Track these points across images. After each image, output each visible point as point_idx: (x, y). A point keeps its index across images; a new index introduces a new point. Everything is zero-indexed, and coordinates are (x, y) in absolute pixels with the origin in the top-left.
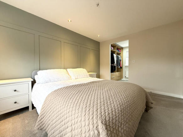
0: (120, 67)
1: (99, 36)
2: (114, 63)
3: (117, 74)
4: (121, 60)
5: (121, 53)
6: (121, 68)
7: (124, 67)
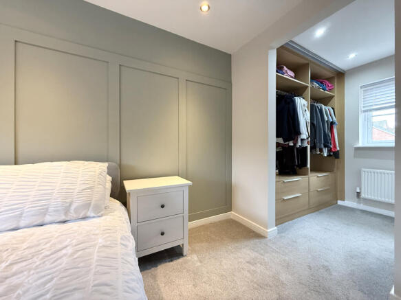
0: (330, 151)
1: (205, 8)
2: (299, 133)
3: (312, 181)
4: (332, 123)
5: (335, 93)
6: (335, 155)
7: (348, 155)
